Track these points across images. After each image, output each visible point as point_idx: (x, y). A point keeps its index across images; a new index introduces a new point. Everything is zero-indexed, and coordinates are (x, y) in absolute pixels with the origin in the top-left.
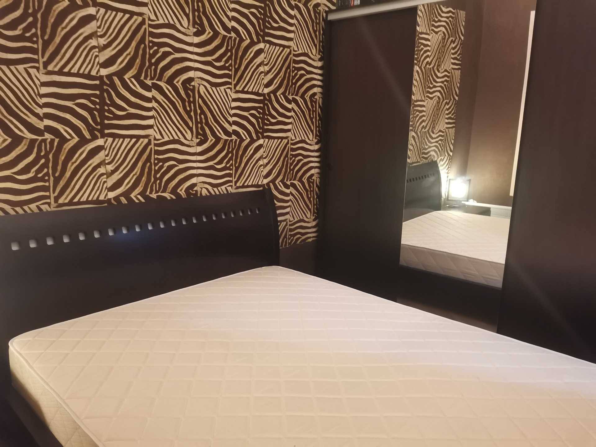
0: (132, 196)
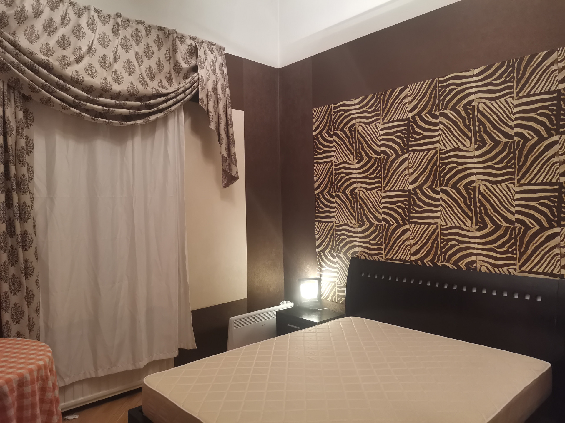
0: (425, 261)
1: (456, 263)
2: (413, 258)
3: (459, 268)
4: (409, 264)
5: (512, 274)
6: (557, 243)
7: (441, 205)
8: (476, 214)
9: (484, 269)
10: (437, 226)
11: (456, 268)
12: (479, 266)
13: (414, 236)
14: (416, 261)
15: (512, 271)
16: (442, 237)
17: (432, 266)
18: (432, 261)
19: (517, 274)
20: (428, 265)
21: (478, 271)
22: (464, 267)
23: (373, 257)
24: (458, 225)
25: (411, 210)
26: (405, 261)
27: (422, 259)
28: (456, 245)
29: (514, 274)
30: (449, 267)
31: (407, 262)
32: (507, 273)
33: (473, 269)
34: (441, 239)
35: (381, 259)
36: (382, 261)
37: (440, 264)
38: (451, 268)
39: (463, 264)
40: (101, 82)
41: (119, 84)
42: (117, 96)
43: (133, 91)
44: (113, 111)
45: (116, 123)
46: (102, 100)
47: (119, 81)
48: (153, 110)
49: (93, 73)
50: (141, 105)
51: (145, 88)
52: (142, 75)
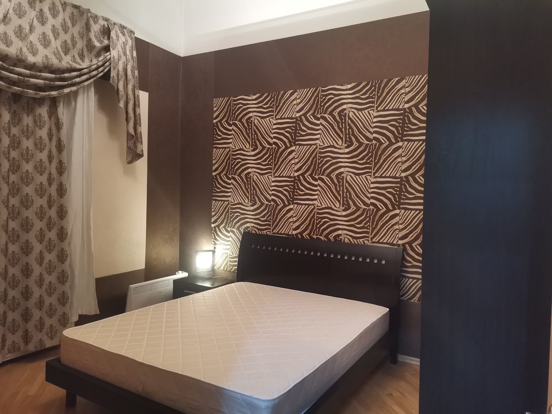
0: (304, 235)
1: (326, 236)
2: (294, 232)
3: (329, 240)
4: (292, 237)
5: (366, 244)
6: (397, 221)
7: (318, 190)
8: (343, 198)
9: (347, 241)
10: (315, 207)
11: (326, 240)
12: (343, 238)
13: (296, 214)
14: (296, 234)
15: (366, 242)
16: (317, 215)
17: (309, 238)
18: (309, 234)
19: (369, 244)
20: (306, 238)
21: (343, 242)
22: (332, 239)
23: (262, 232)
24: (329, 206)
25: (295, 193)
26: (288, 234)
27: (301, 233)
28: (328, 222)
29: (367, 244)
30: (321, 239)
31: (290, 235)
32: (363, 244)
33: (338, 240)
34: (317, 217)
35: (268, 233)
36: (270, 234)
37: (315, 237)
38: (323, 240)
39: (331, 237)
40: (17, 52)
41: (34, 55)
42: (32, 67)
43: (48, 63)
44: (28, 81)
45: (31, 93)
46: (16, 69)
47: (34, 53)
48: (67, 83)
49: (9, 42)
50: (55, 78)
51: (60, 61)
52: (57, 48)
